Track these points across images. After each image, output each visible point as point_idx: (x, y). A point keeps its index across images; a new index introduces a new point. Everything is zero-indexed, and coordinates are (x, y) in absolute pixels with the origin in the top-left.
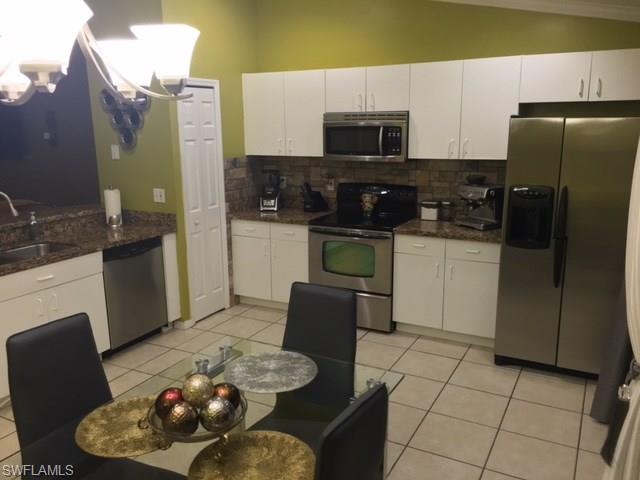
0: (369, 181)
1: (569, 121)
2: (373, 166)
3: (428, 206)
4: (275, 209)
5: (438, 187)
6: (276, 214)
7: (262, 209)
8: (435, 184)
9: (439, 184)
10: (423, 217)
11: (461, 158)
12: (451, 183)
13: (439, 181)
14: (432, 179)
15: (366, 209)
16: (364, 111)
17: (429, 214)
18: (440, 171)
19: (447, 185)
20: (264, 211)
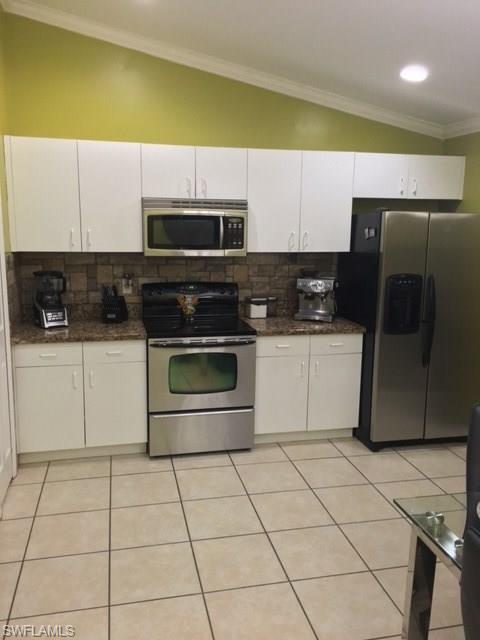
0: (179, 280)
1: (434, 216)
2: (184, 262)
3: (258, 303)
4: (66, 323)
5: (257, 283)
6: (67, 331)
7: (47, 326)
8: (254, 279)
9: (259, 279)
10: (253, 316)
11: (302, 251)
12: (270, 277)
13: (258, 276)
14: (251, 273)
15: (189, 312)
16: (193, 197)
17: (258, 312)
18: (260, 265)
19: (266, 279)
20: (51, 328)
